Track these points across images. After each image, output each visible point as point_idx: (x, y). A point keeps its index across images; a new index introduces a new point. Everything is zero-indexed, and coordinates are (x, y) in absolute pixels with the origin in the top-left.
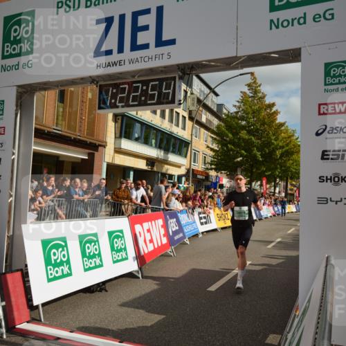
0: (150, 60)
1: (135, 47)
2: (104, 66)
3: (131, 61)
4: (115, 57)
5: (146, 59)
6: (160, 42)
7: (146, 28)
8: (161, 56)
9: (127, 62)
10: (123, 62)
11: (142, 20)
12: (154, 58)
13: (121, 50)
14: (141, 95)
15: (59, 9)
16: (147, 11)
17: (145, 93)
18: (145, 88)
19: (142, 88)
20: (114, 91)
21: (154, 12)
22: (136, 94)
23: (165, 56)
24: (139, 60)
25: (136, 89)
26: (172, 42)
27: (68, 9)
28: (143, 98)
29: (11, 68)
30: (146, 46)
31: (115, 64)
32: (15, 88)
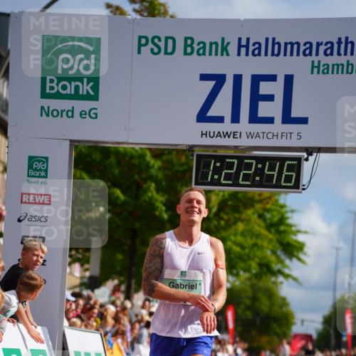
0: (275, 137)
1: (254, 118)
2: (212, 135)
3: (250, 135)
4: (227, 126)
5: (270, 136)
6: (287, 118)
7: (270, 98)
8: (289, 135)
9: (244, 135)
10: (238, 134)
11: (265, 88)
12: (280, 135)
13: (235, 118)
14: (255, 174)
15: (142, 48)
16: (272, 78)
17: (260, 172)
18: (260, 166)
19: (256, 166)
20: (218, 164)
21: (281, 80)
22: (248, 172)
23: (294, 136)
24: (261, 135)
25: (249, 166)
26: (304, 121)
27: (156, 50)
28: (258, 178)
29: (60, 113)
30: (270, 120)
31: (227, 135)
32: (68, 142)
